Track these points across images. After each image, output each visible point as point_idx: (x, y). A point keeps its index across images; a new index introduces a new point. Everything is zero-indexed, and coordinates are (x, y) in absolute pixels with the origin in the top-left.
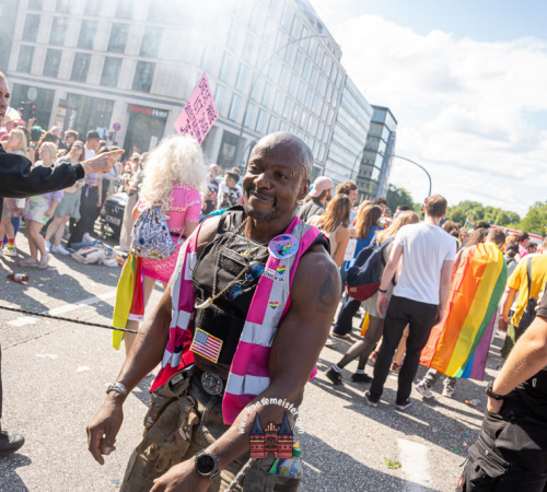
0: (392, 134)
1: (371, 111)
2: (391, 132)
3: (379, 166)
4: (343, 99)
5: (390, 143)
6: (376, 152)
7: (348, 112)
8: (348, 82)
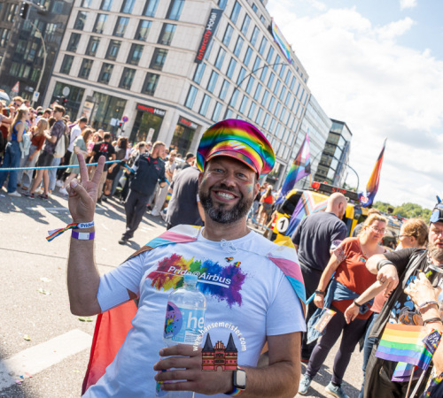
0: (347, 143)
1: (331, 123)
2: (346, 142)
3: (335, 168)
4: (307, 113)
5: (345, 151)
6: (332, 156)
7: (311, 123)
8: (312, 99)
